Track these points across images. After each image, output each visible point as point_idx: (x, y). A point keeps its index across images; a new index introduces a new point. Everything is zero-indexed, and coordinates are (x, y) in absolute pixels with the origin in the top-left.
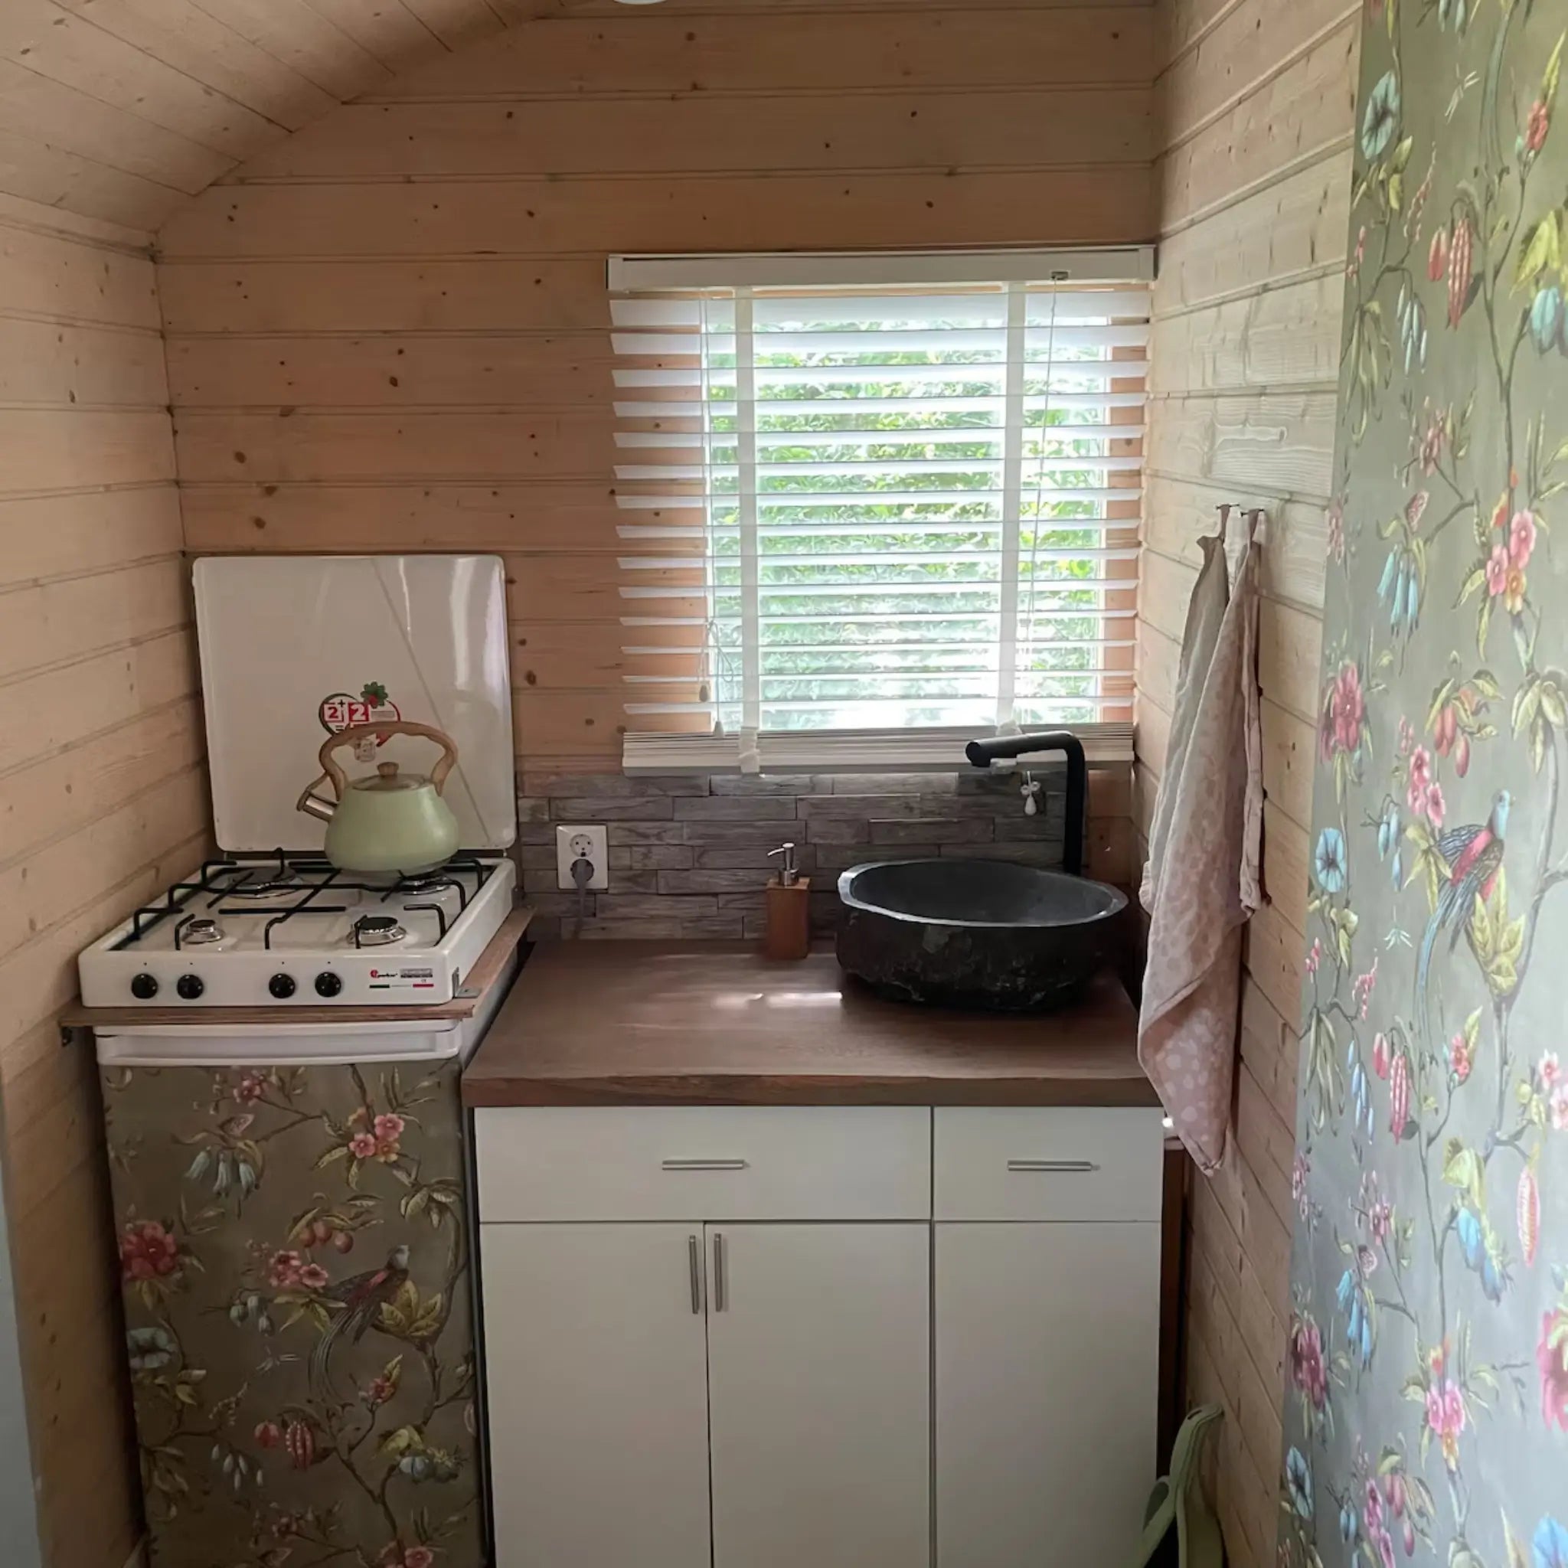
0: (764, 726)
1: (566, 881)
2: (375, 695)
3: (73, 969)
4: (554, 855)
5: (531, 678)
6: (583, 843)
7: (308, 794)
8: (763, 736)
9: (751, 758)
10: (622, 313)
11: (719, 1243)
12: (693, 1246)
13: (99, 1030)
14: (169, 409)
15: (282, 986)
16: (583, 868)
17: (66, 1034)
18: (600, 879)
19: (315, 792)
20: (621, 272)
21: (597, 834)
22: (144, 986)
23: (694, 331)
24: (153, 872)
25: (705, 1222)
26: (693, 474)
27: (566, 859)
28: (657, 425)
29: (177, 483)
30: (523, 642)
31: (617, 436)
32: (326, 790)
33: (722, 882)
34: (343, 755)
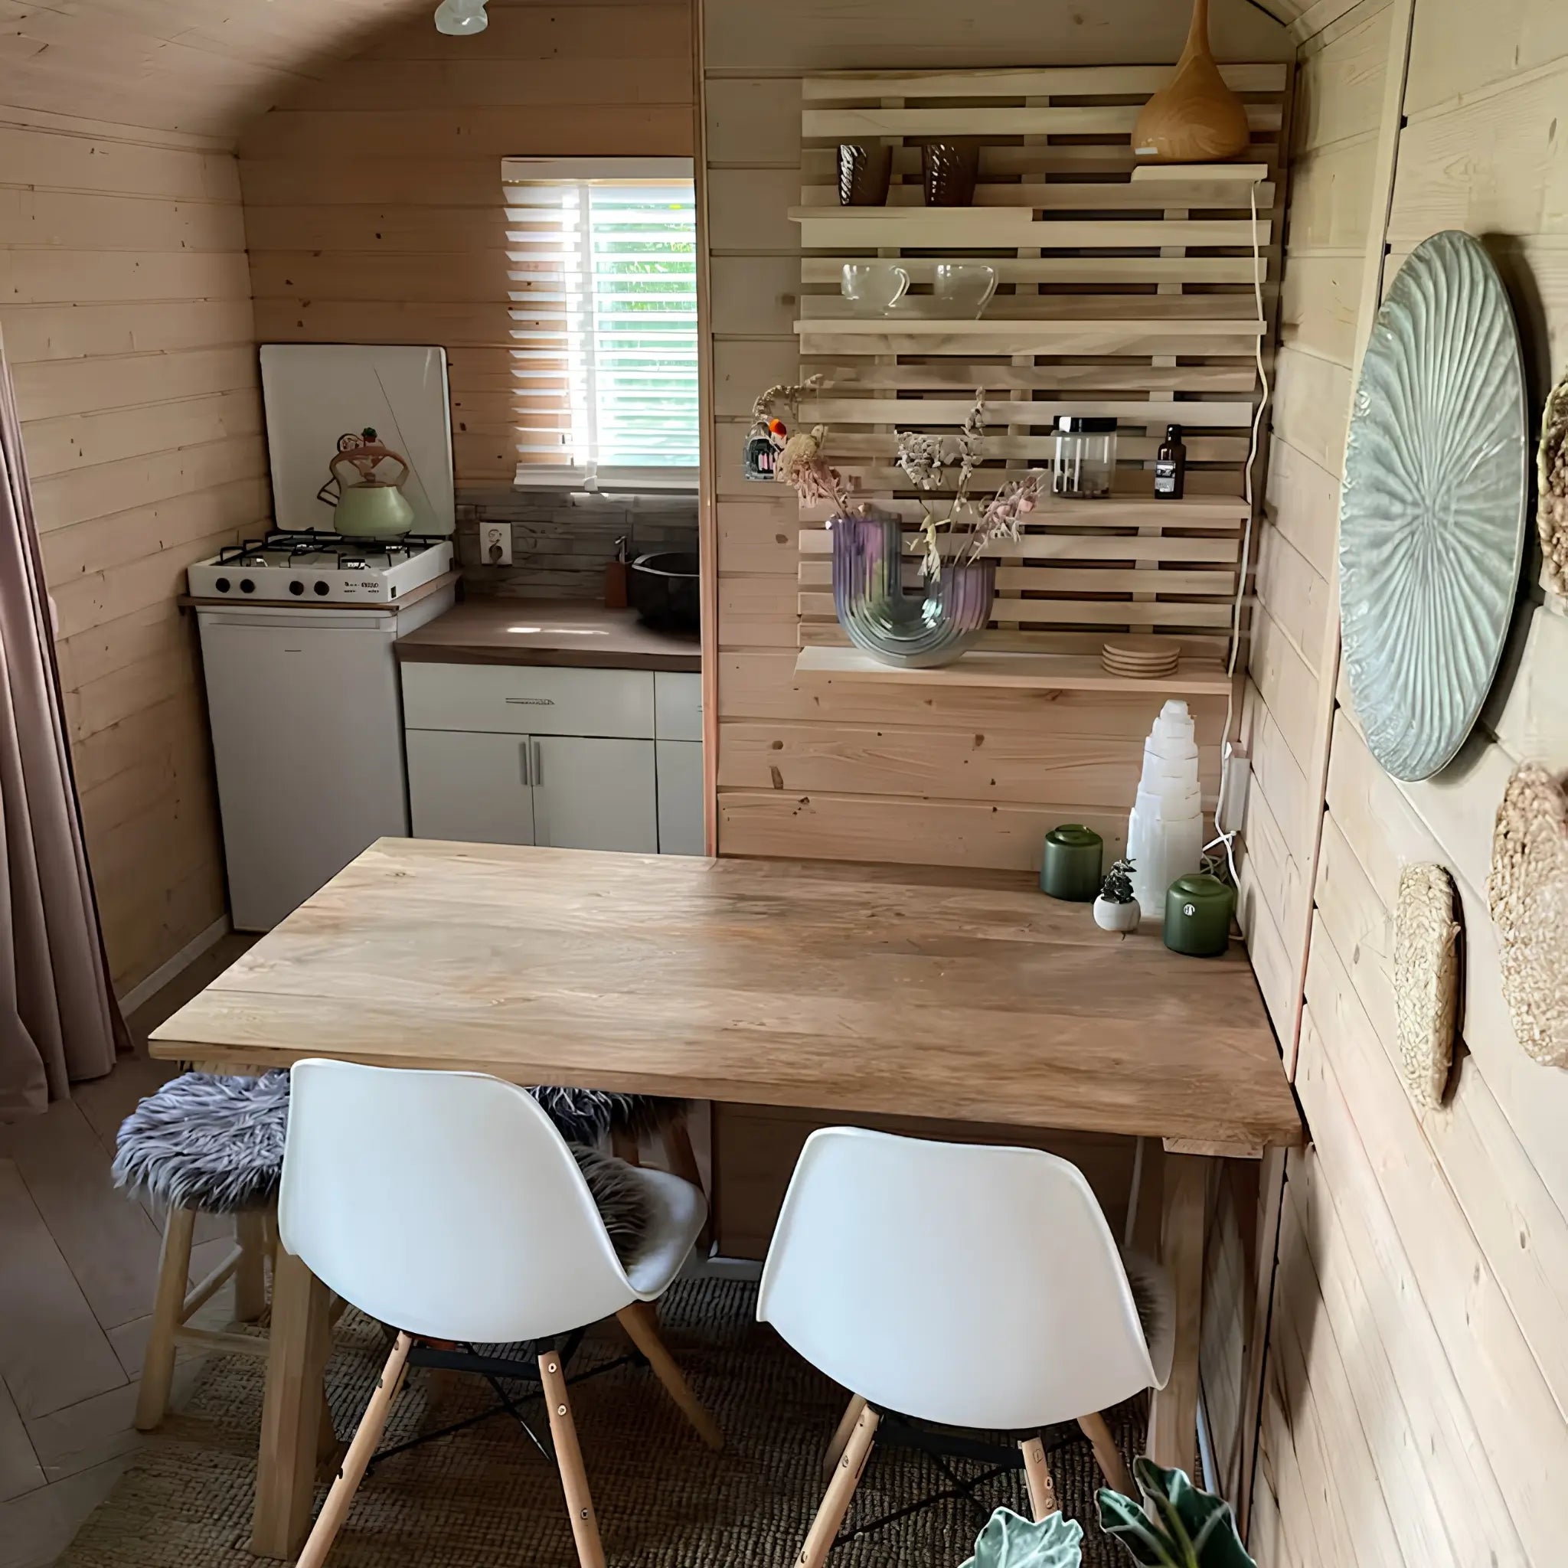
0: (600, 463)
1: (486, 558)
2: (370, 434)
3: (185, 575)
4: (478, 542)
5: (463, 427)
6: (497, 535)
7: (323, 490)
8: (600, 468)
9: (592, 480)
10: (513, 196)
11: (538, 745)
12: (523, 746)
13: (199, 608)
14: (247, 251)
15: (296, 587)
16: (496, 550)
17: (182, 610)
18: (507, 557)
19: (327, 488)
20: (509, 168)
21: (505, 528)
22: (223, 585)
23: (559, 207)
24: (235, 534)
25: (531, 735)
26: (560, 298)
27: (486, 544)
28: (536, 267)
29: (252, 298)
30: (458, 404)
31: (510, 273)
32: (334, 487)
33: (582, 562)
34: (343, 467)
